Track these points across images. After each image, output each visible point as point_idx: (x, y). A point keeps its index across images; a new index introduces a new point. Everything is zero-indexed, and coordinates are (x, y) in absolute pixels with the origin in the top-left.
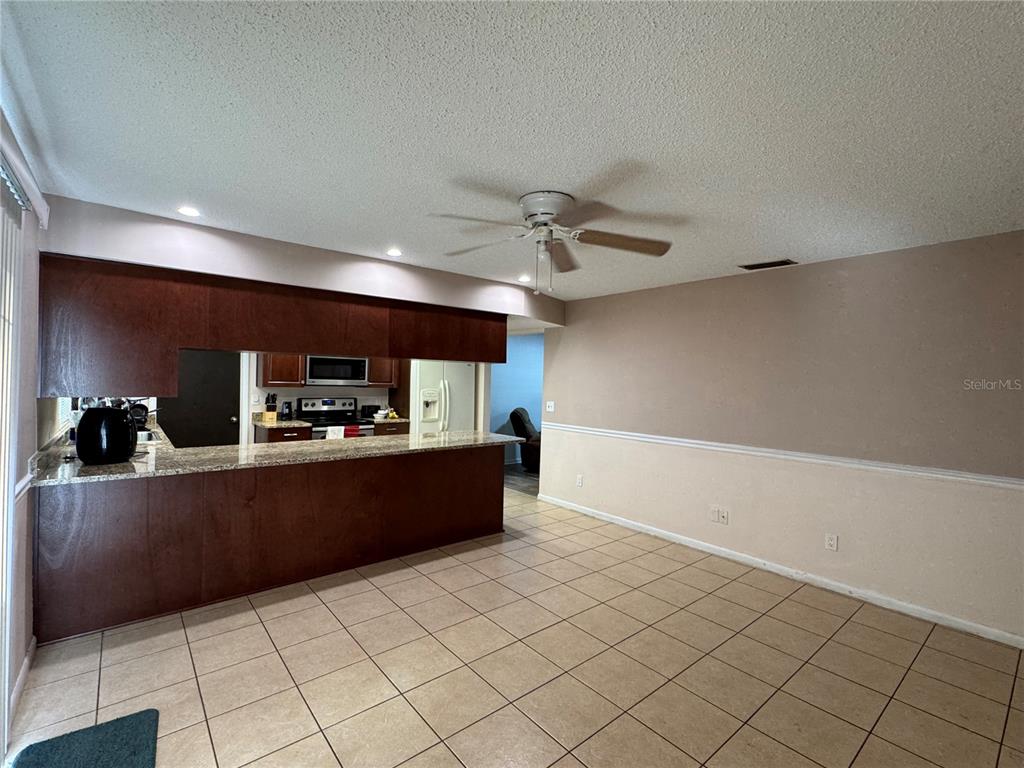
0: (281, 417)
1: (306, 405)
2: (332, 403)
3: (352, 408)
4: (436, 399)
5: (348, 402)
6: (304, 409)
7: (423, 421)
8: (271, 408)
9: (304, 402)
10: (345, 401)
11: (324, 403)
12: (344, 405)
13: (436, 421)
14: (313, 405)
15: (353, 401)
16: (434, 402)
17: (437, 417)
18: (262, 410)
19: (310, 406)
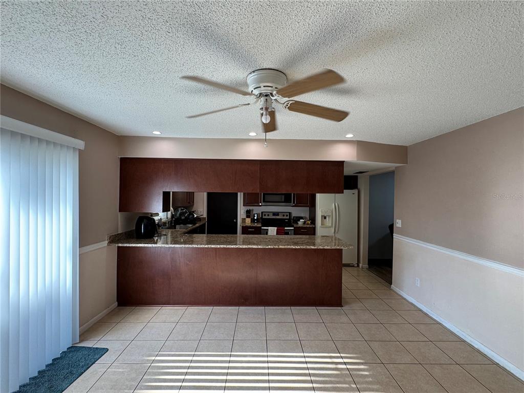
0: (253, 221)
1: (265, 215)
2: (278, 215)
3: (288, 217)
4: (330, 214)
5: (285, 214)
6: (264, 217)
7: (321, 227)
8: (248, 217)
9: (264, 214)
10: (283, 214)
12: (284, 216)
13: (330, 227)
14: (268, 215)
15: (288, 214)
16: (329, 216)
17: (330, 225)
18: (245, 217)
19: (267, 216)
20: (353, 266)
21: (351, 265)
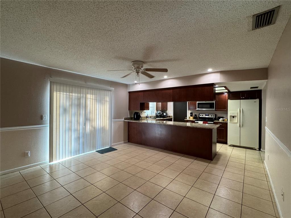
2: (208, 115)
4: (236, 115)
7: (230, 123)
8: (191, 116)
11: (206, 115)
12: (212, 116)
13: (236, 123)
15: (215, 115)
18: (190, 116)
19: (202, 116)
20: (256, 150)
21: (254, 149)
